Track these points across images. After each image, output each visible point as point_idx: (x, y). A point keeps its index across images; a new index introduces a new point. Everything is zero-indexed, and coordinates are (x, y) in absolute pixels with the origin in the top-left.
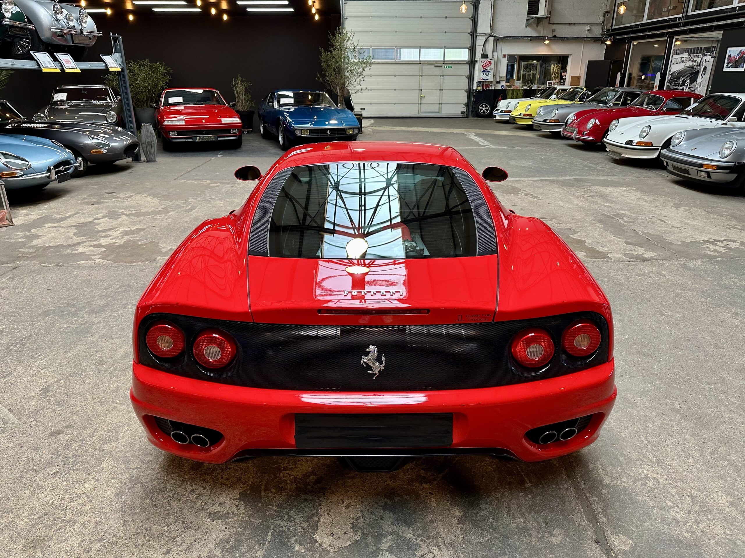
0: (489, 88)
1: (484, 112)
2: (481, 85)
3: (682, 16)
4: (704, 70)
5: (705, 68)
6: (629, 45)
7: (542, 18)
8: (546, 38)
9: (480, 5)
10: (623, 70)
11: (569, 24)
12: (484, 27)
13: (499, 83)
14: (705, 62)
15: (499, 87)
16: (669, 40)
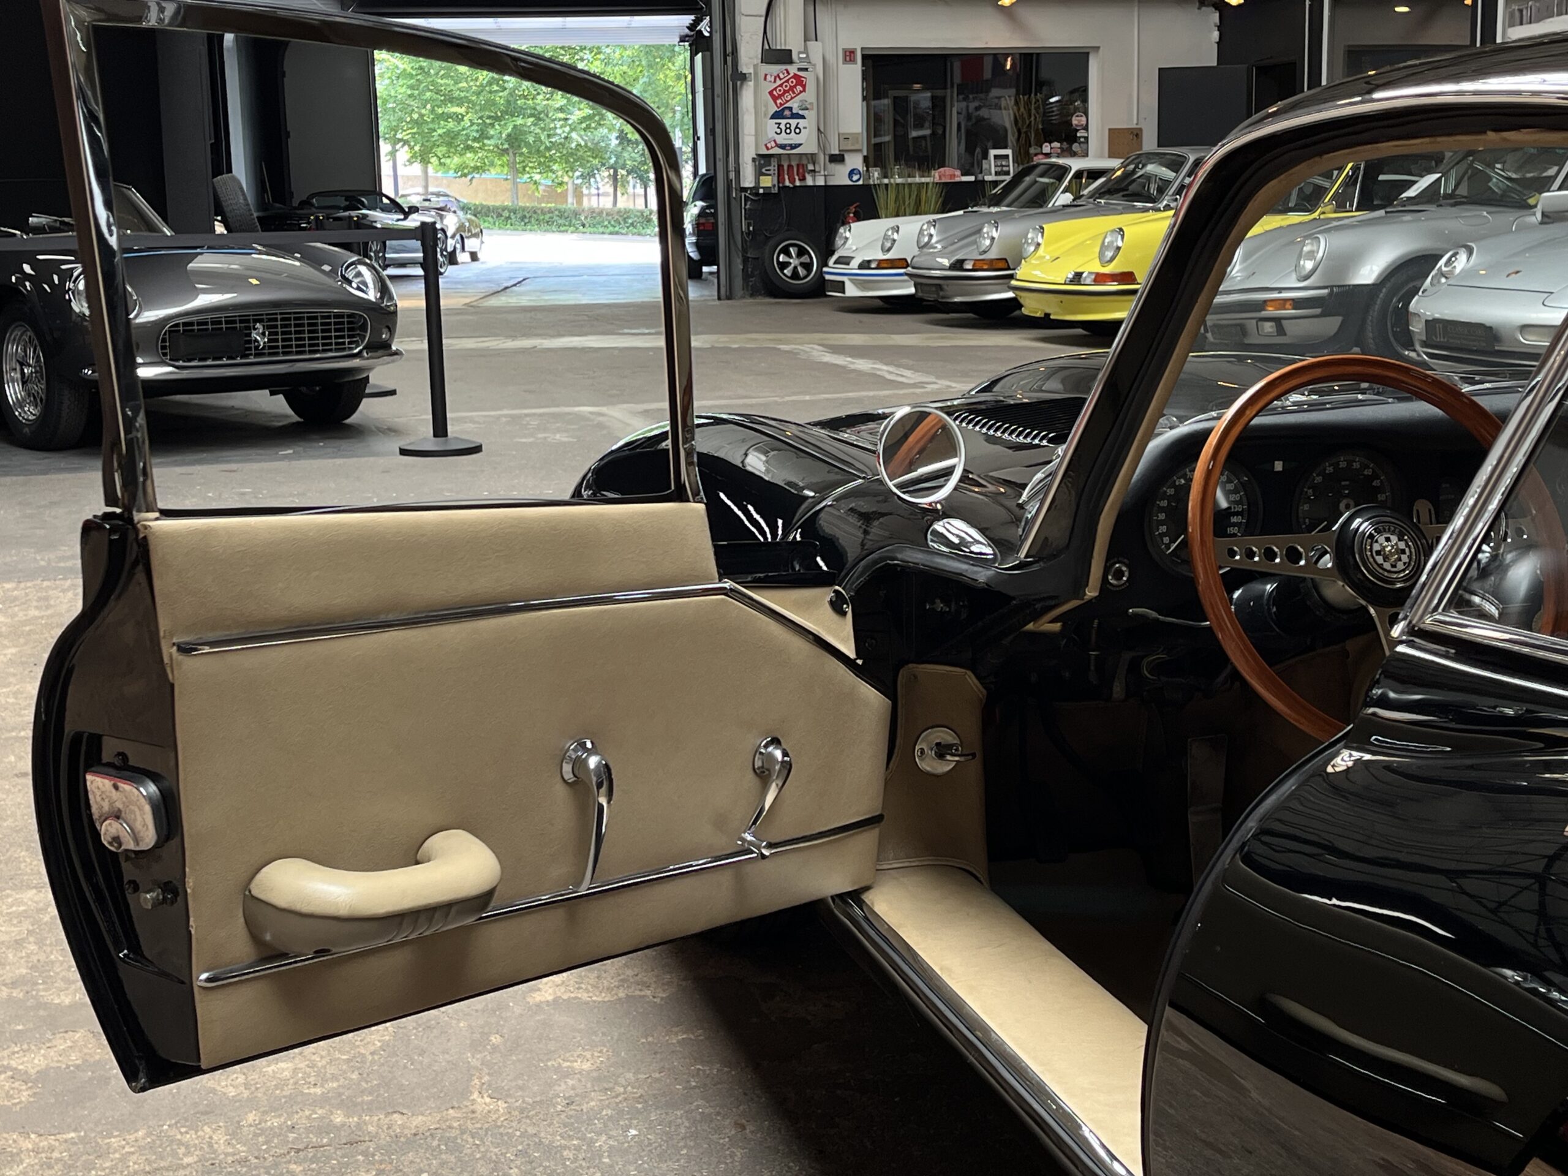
0: (803, 179)
1: (795, 275)
2: (773, 168)
13: (838, 159)
15: (840, 176)
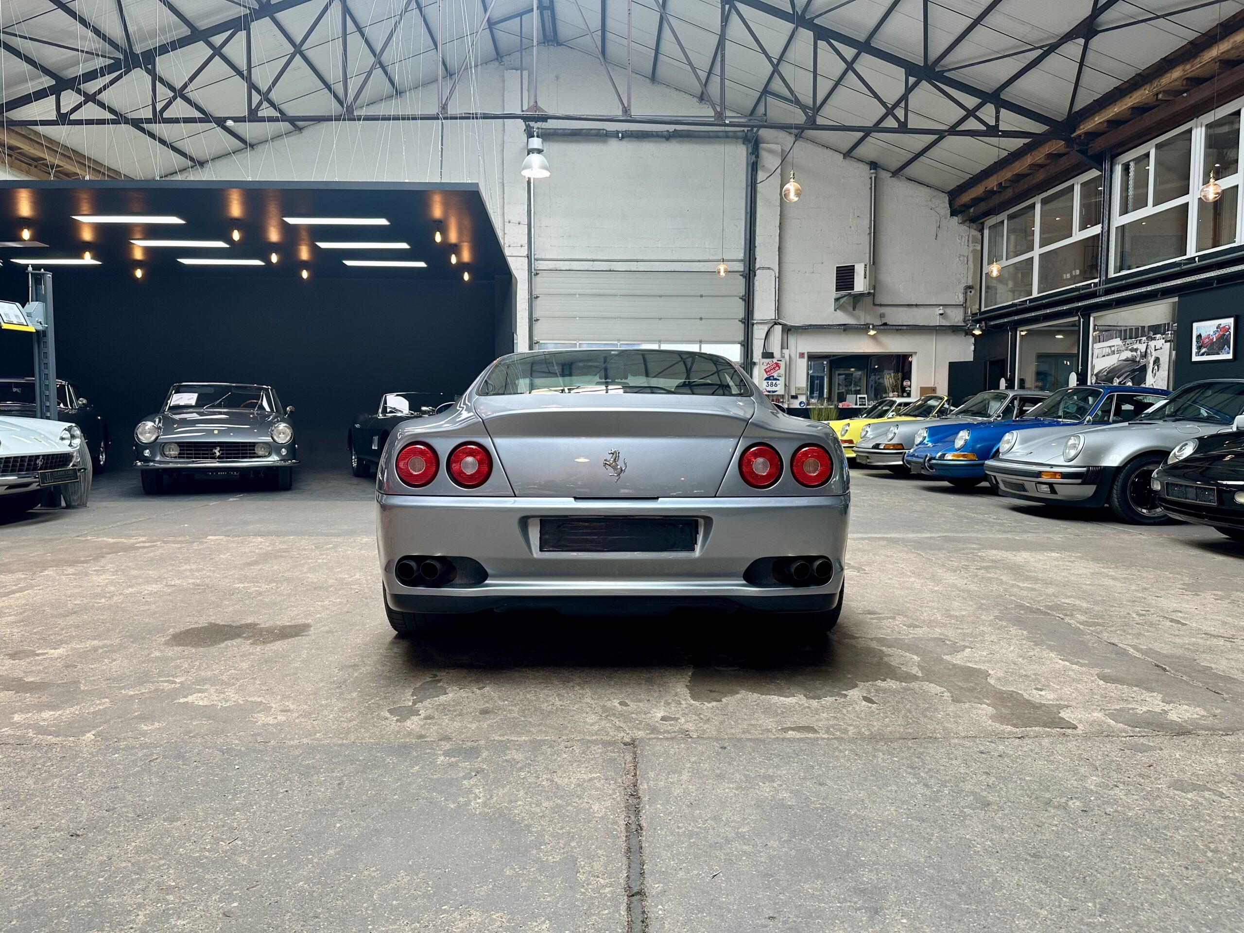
3: (1100, 281)
4: (1154, 363)
5: (1157, 361)
6: (1014, 334)
7: (861, 295)
8: (871, 327)
9: (756, 278)
10: (1009, 374)
11: (908, 305)
12: (764, 309)
13: (794, 399)
14: (1155, 350)
15: (795, 404)
16: (1082, 320)
